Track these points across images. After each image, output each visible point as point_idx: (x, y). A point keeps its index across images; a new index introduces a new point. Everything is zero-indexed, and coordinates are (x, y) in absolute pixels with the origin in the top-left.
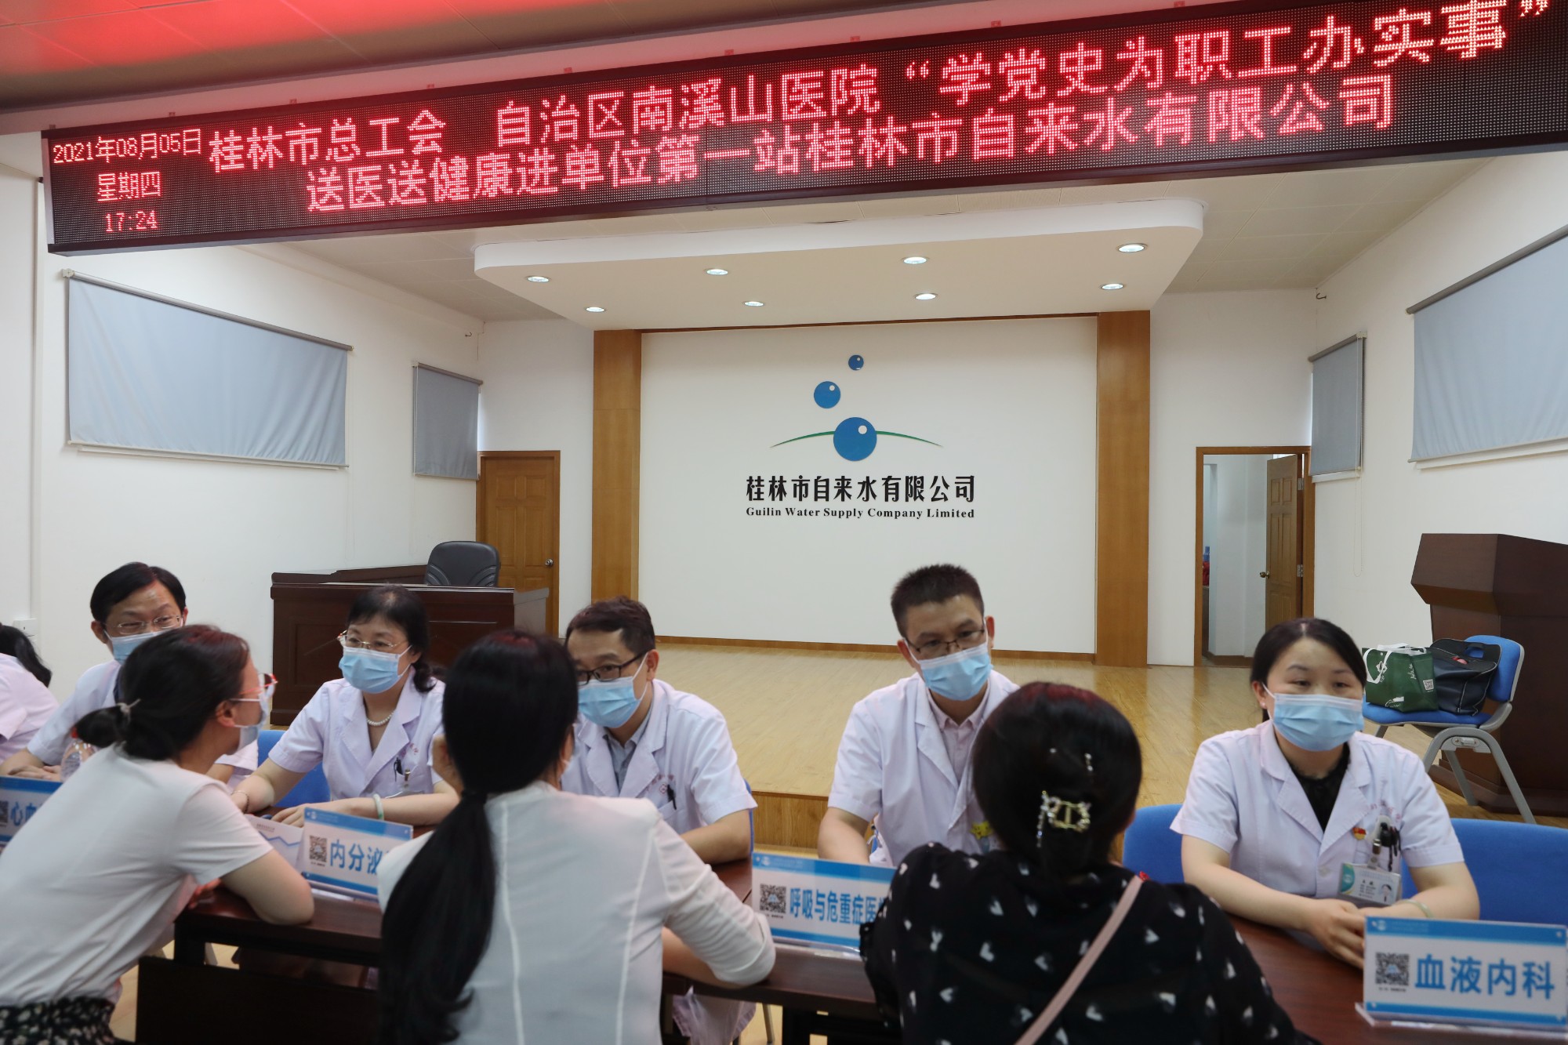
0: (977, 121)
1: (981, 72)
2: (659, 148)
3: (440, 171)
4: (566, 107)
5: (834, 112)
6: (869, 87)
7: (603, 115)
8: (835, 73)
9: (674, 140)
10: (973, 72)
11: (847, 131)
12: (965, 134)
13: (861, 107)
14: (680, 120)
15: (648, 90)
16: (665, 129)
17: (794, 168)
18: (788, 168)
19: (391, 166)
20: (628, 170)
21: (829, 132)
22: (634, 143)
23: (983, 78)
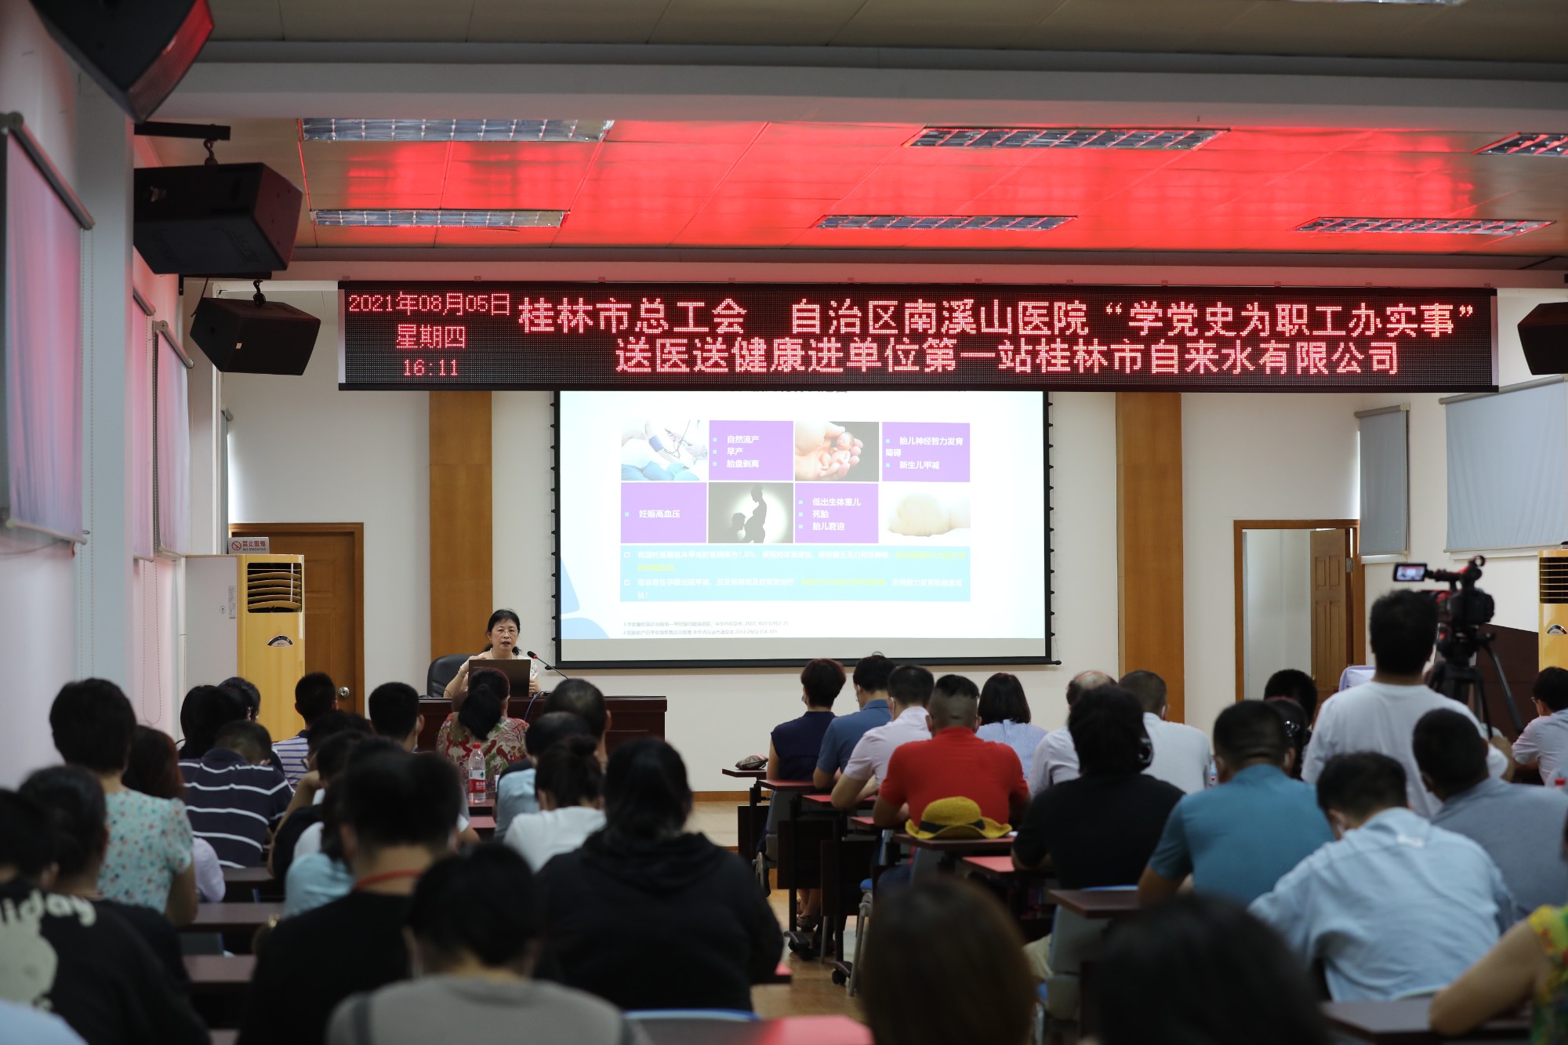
0: (1154, 347)
1: (1156, 314)
2: (925, 346)
3: (741, 348)
4: (850, 308)
5: (1057, 332)
6: (1080, 317)
7: (881, 317)
8: (1057, 305)
9: (938, 341)
10: (1151, 314)
11: (1066, 346)
12: (1146, 355)
13: (1075, 330)
14: (942, 327)
15: (917, 302)
16: (930, 332)
17: (1028, 369)
18: (1023, 369)
19: (697, 341)
20: (901, 360)
21: (1053, 346)
22: (906, 340)
23: (1157, 319)
